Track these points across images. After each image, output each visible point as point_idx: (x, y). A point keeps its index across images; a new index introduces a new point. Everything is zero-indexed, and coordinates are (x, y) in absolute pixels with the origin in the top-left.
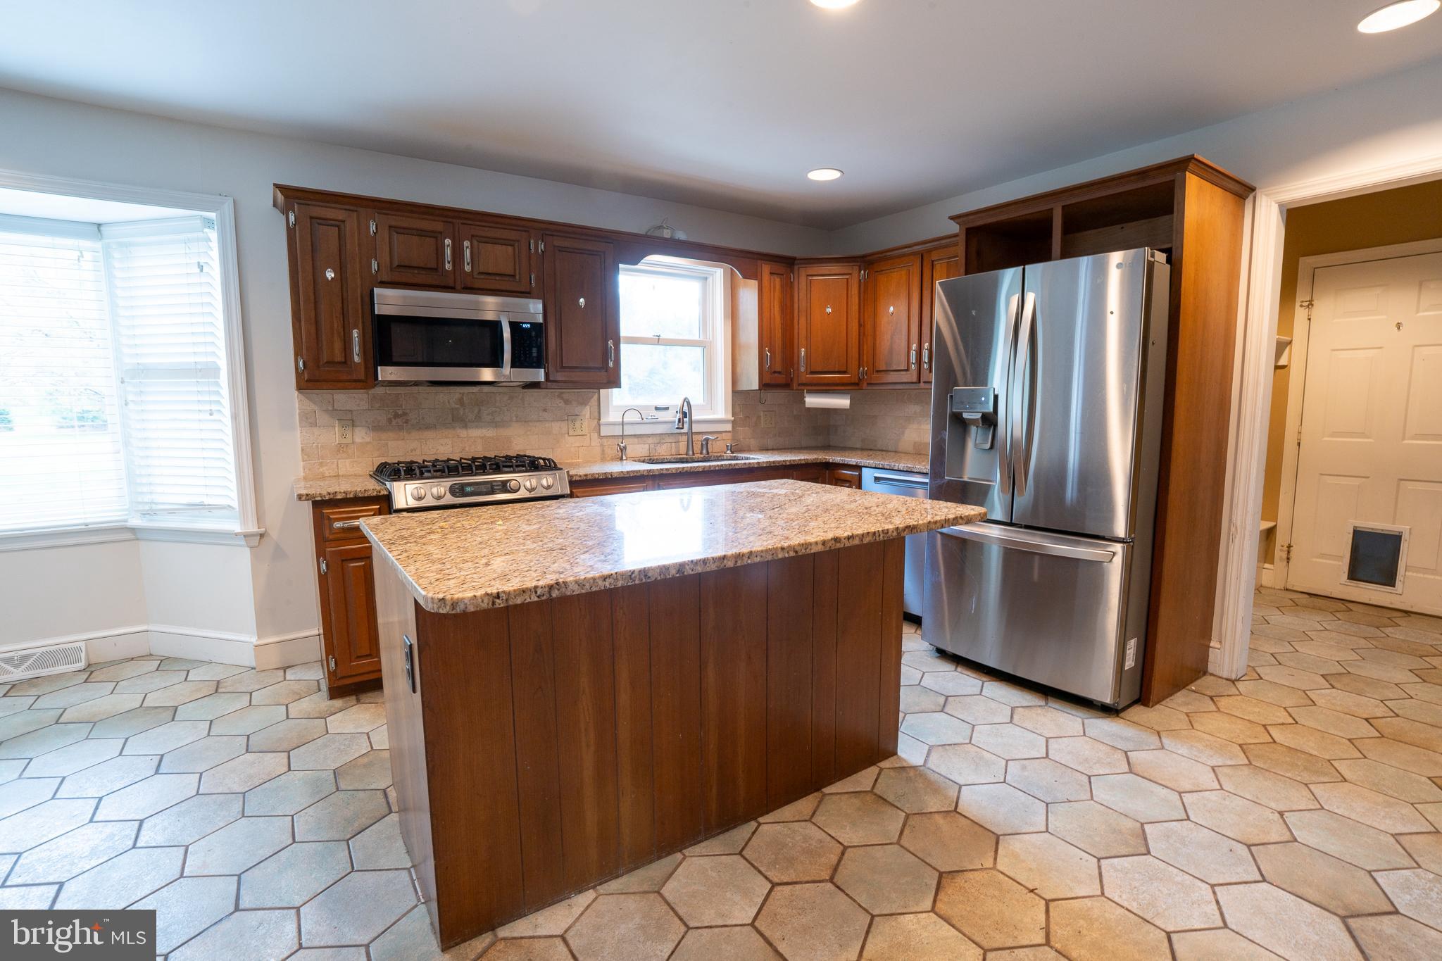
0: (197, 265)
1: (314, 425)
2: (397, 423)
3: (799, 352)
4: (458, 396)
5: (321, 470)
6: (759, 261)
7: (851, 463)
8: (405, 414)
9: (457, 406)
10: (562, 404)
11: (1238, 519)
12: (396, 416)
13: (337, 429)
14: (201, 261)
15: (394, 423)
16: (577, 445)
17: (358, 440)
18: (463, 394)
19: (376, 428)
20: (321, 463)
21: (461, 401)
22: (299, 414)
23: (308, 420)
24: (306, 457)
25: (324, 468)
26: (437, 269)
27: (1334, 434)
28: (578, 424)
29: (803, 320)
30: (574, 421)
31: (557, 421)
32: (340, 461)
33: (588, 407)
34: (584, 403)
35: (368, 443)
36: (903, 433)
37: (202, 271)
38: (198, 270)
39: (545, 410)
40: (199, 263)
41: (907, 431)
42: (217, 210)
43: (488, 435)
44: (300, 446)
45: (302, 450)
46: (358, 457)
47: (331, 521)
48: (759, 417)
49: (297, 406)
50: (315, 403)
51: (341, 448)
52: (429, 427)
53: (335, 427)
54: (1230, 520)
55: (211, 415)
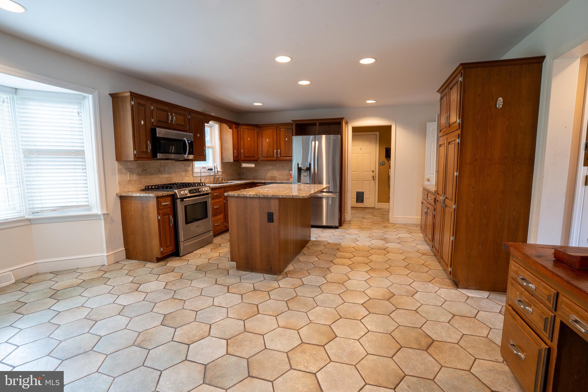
0: (77, 113)
1: (122, 173)
2: (144, 173)
3: (241, 151)
4: (159, 163)
5: (124, 190)
6: (232, 124)
7: (263, 182)
8: (146, 169)
9: (159, 167)
10: (184, 166)
11: (348, 188)
12: (144, 170)
13: (128, 175)
14: (79, 111)
15: (143, 173)
16: (188, 179)
17: (134, 179)
18: (160, 163)
19: (139, 175)
20: (124, 187)
21: (160, 165)
22: (118, 169)
23: (120, 172)
24: (120, 185)
25: (125, 189)
26: (167, 122)
27: (365, 172)
28: (188, 173)
29: (242, 142)
30: (187, 172)
31: (183, 172)
32: (129, 186)
33: (190, 167)
34: (189, 166)
35: (137, 180)
36: (267, 174)
37: (79, 115)
38: (78, 115)
39: (180, 168)
40: (78, 112)
41: (268, 173)
42: (92, 94)
43: (167, 177)
44: (118, 182)
45: (119, 182)
46: (134, 185)
47: (161, 203)
48: (226, 170)
49: (117, 167)
50: (122, 165)
51: (130, 181)
52: (153, 174)
53: (127, 174)
54: (347, 189)
55: (83, 170)
